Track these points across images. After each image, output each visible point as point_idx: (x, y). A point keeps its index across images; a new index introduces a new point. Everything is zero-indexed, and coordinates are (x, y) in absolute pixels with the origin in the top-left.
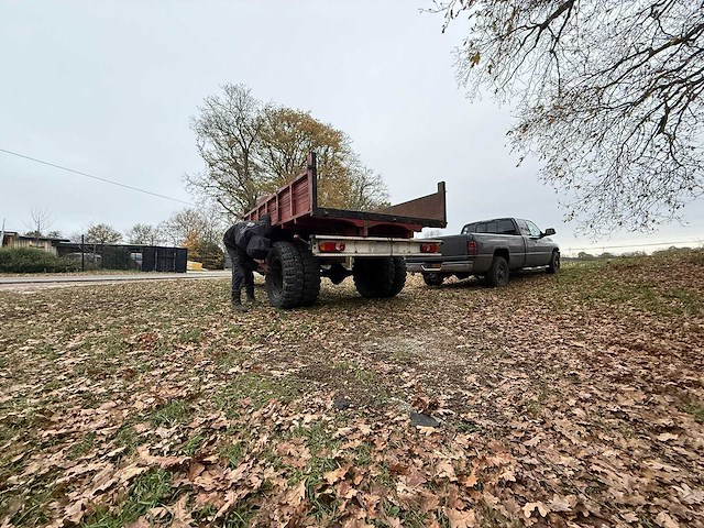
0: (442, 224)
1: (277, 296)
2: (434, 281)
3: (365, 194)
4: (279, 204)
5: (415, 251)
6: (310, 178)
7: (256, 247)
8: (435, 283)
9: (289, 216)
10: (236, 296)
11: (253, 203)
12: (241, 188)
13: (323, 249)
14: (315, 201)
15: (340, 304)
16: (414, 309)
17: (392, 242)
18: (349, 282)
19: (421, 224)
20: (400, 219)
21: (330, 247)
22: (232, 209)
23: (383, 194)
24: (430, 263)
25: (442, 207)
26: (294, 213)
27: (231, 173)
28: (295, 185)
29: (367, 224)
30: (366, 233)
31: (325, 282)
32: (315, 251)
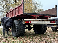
0: (56, 16)
1: (14, 34)
2: (54, 29)
3: (37, 7)
4: (15, 11)
5: (49, 23)
6: (22, 5)
7: (8, 25)
8: (55, 30)
9: (17, 14)
10: (4, 34)
11: (8, 9)
12: (6, 5)
13: (26, 22)
14: (24, 11)
15: (30, 36)
16: (49, 37)
17: (43, 21)
18: (32, 30)
19: (50, 16)
20: (45, 15)
21: (27, 22)
22: (3, 10)
23: (41, 7)
24: (53, 25)
25: (56, 12)
26: (19, 14)
27: (3, 2)
28: (19, 7)
29: (36, 16)
30: (36, 18)
31: (26, 30)
32: (24, 23)
